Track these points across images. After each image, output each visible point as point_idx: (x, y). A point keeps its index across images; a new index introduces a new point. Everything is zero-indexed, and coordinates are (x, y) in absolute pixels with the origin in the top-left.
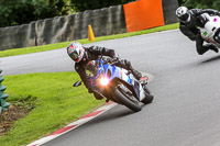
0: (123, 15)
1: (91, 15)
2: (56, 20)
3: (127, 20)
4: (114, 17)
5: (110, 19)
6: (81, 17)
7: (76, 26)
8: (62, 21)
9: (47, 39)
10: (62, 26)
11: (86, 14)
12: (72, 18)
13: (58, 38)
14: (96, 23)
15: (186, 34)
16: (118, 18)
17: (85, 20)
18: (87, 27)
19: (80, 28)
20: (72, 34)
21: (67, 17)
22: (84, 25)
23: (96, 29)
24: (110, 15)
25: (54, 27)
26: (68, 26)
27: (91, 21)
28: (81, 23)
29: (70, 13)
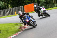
0: (24, 8)
1: (15, 8)
2: (6, 10)
3: (25, 10)
4: (21, 9)
5: (20, 10)
6: (13, 9)
7: (11, 11)
8: (8, 10)
9: (4, 15)
10: (8, 11)
11: (14, 8)
12: (11, 9)
13: (7, 15)
14: (17, 10)
15: (36, 12)
16: (22, 9)
17: (14, 10)
18: (14, 12)
19: (13, 12)
20: (10, 14)
21: (9, 9)
22: (14, 11)
23: (17, 12)
24: (20, 8)
25: (6, 11)
26: (9, 11)
27: (15, 10)
28: (13, 11)
29: (10, 8)
